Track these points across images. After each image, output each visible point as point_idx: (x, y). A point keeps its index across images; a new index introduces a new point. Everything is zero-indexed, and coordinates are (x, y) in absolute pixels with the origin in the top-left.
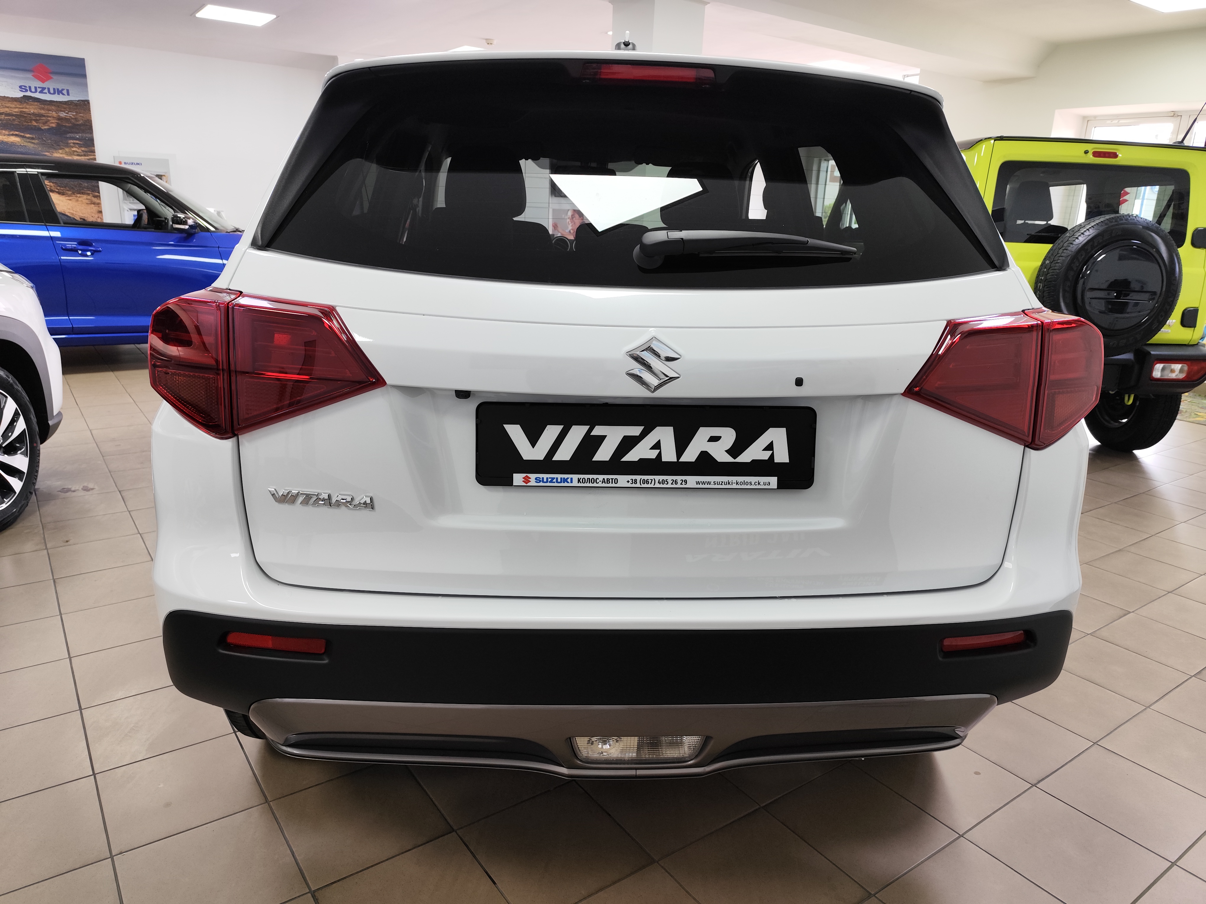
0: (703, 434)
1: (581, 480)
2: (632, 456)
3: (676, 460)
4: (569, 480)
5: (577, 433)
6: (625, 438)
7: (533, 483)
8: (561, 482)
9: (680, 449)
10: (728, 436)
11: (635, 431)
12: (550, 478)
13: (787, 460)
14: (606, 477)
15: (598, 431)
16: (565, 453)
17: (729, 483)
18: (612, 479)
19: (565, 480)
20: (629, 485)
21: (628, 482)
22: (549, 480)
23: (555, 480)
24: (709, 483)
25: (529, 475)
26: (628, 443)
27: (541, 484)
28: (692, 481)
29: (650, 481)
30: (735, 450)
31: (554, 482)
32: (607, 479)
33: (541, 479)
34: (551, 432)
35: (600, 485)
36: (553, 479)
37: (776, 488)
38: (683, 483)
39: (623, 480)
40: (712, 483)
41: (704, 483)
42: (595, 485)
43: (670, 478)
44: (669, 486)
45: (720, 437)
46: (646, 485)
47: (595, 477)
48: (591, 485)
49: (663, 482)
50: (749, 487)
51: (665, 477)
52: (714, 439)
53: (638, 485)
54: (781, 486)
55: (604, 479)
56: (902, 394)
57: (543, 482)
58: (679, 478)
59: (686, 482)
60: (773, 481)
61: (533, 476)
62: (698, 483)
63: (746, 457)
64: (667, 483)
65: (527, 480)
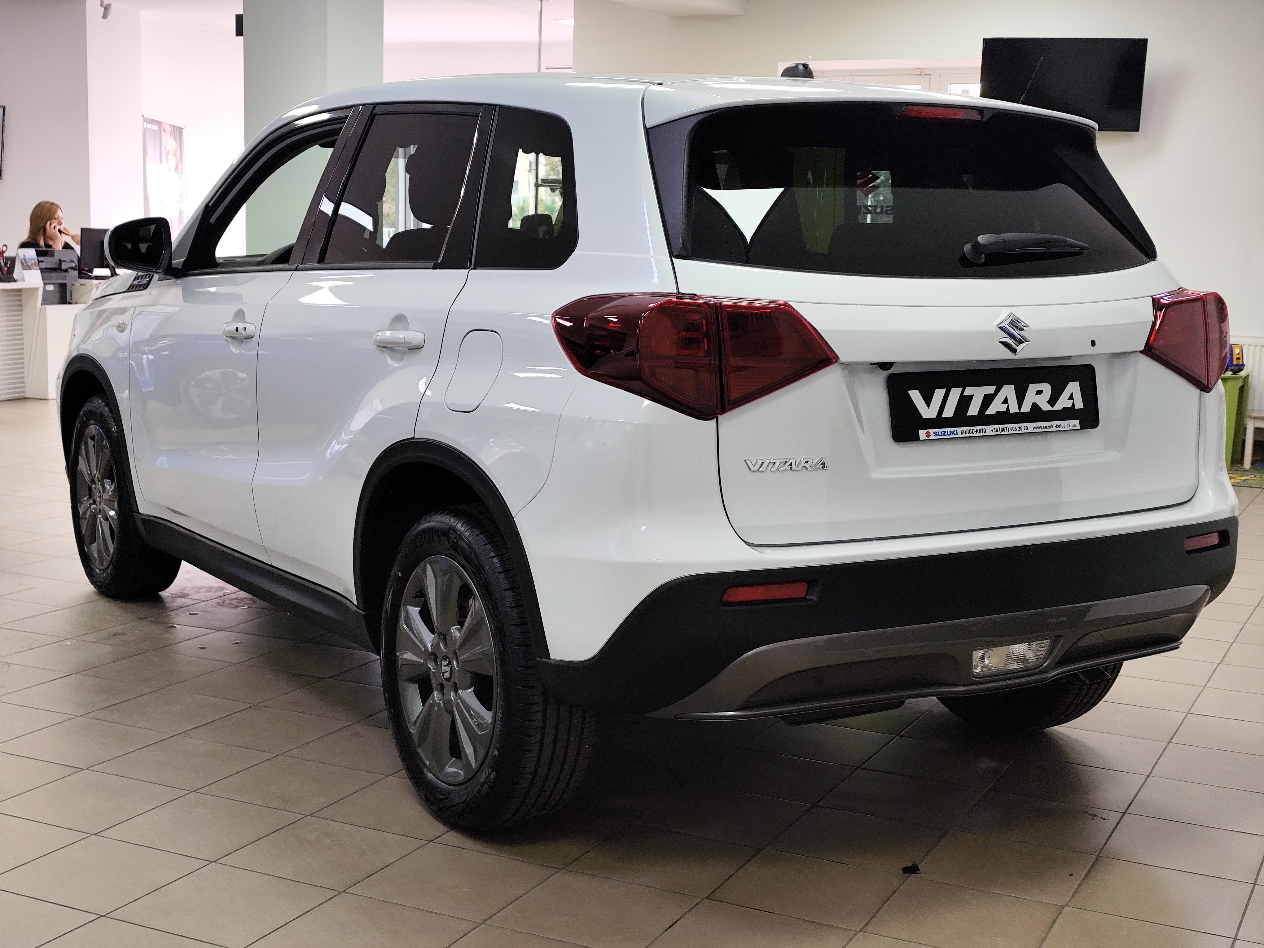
0: (1033, 388)
1: (963, 432)
2: (991, 411)
3: (1018, 412)
4: (955, 432)
5: (955, 393)
6: (986, 396)
7: (932, 437)
8: (950, 435)
9: (1020, 402)
10: (1046, 388)
11: (991, 390)
12: (943, 432)
13: (1082, 407)
14: (978, 428)
15: (968, 391)
16: (949, 412)
17: (1052, 427)
18: (982, 429)
19: (953, 433)
20: (993, 433)
21: (992, 431)
22: (943, 433)
23: (946, 434)
24: (1041, 428)
25: (929, 430)
26: (988, 400)
27: (938, 437)
28: (1031, 427)
29: (1005, 429)
30: (1052, 401)
31: (946, 435)
32: (979, 429)
33: (937, 433)
34: (939, 394)
35: (976, 435)
36: (945, 432)
37: (1079, 428)
38: (1026, 429)
39: (989, 429)
40: (1043, 428)
41: (1037, 428)
42: (972, 435)
43: (1017, 425)
44: (1018, 432)
45: (1042, 391)
46: (1003, 433)
47: (971, 428)
48: (969, 435)
49: (1013, 429)
50: (1064, 429)
51: (1014, 425)
52: (1039, 393)
53: (998, 433)
54: (1083, 427)
55: (977, 430)
56: (1141, 352)
57: (939, 436)
58: (1023, 425)
59: (1027, 427)
60: (1077, 422)
61: (932, 431)
62: (1034, 428)
63: (1059, 406)
64: (1015, 430)
65: (928, 434)
